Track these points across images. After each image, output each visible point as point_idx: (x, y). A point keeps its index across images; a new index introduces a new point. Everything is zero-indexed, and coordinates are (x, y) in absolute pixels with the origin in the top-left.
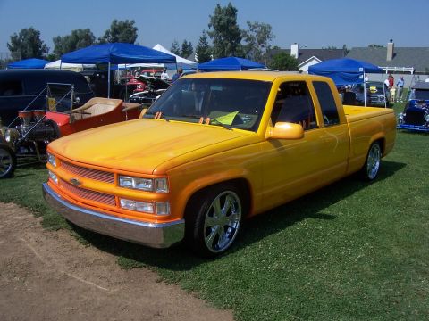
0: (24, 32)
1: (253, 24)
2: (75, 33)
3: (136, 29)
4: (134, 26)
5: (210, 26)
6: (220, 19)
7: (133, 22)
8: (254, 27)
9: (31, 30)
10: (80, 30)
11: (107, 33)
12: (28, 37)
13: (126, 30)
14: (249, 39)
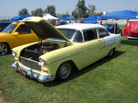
0: (23, 10)
1: (90, 5)
2: (37, 9)
3: (55, 8)
4: (54, 7)
5: (76, 7)
6: (79, 4)
7: (54, 6)
8: (90, 6)
9: (25, 9)
10: (38, 9)
11: (46, 9)
12: (24, 11)
13: (52, 8)
14: (89, 10)
